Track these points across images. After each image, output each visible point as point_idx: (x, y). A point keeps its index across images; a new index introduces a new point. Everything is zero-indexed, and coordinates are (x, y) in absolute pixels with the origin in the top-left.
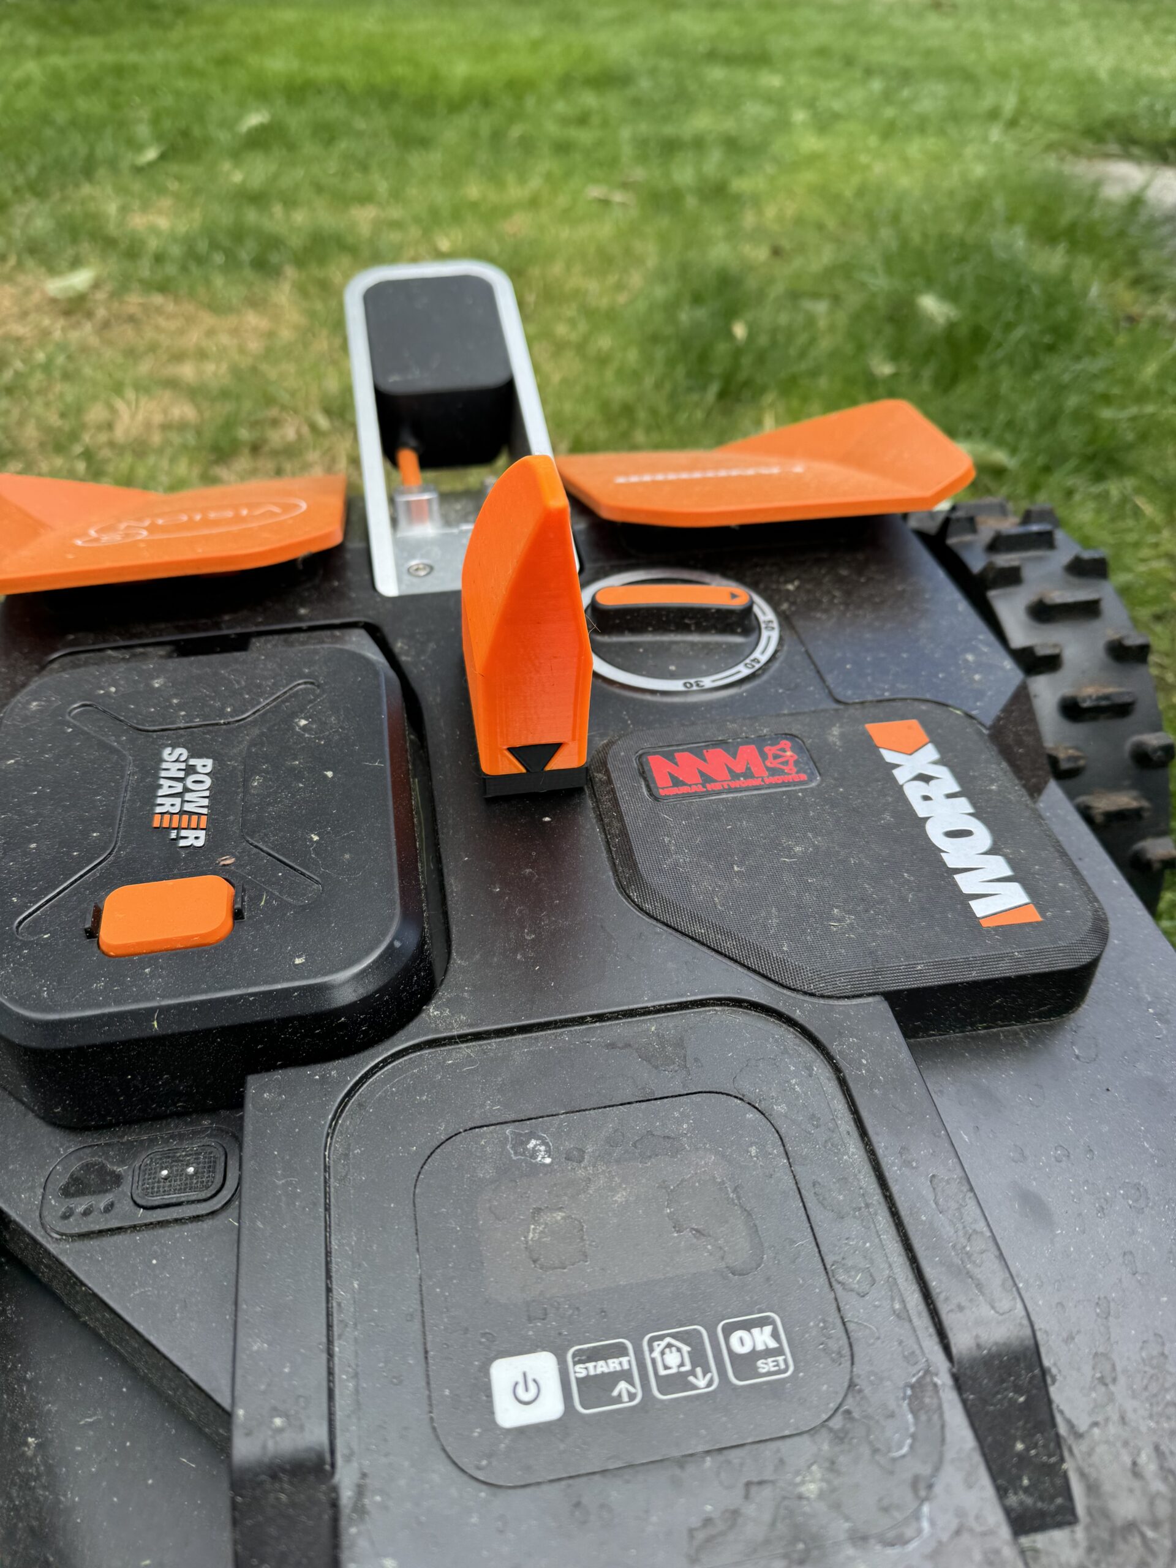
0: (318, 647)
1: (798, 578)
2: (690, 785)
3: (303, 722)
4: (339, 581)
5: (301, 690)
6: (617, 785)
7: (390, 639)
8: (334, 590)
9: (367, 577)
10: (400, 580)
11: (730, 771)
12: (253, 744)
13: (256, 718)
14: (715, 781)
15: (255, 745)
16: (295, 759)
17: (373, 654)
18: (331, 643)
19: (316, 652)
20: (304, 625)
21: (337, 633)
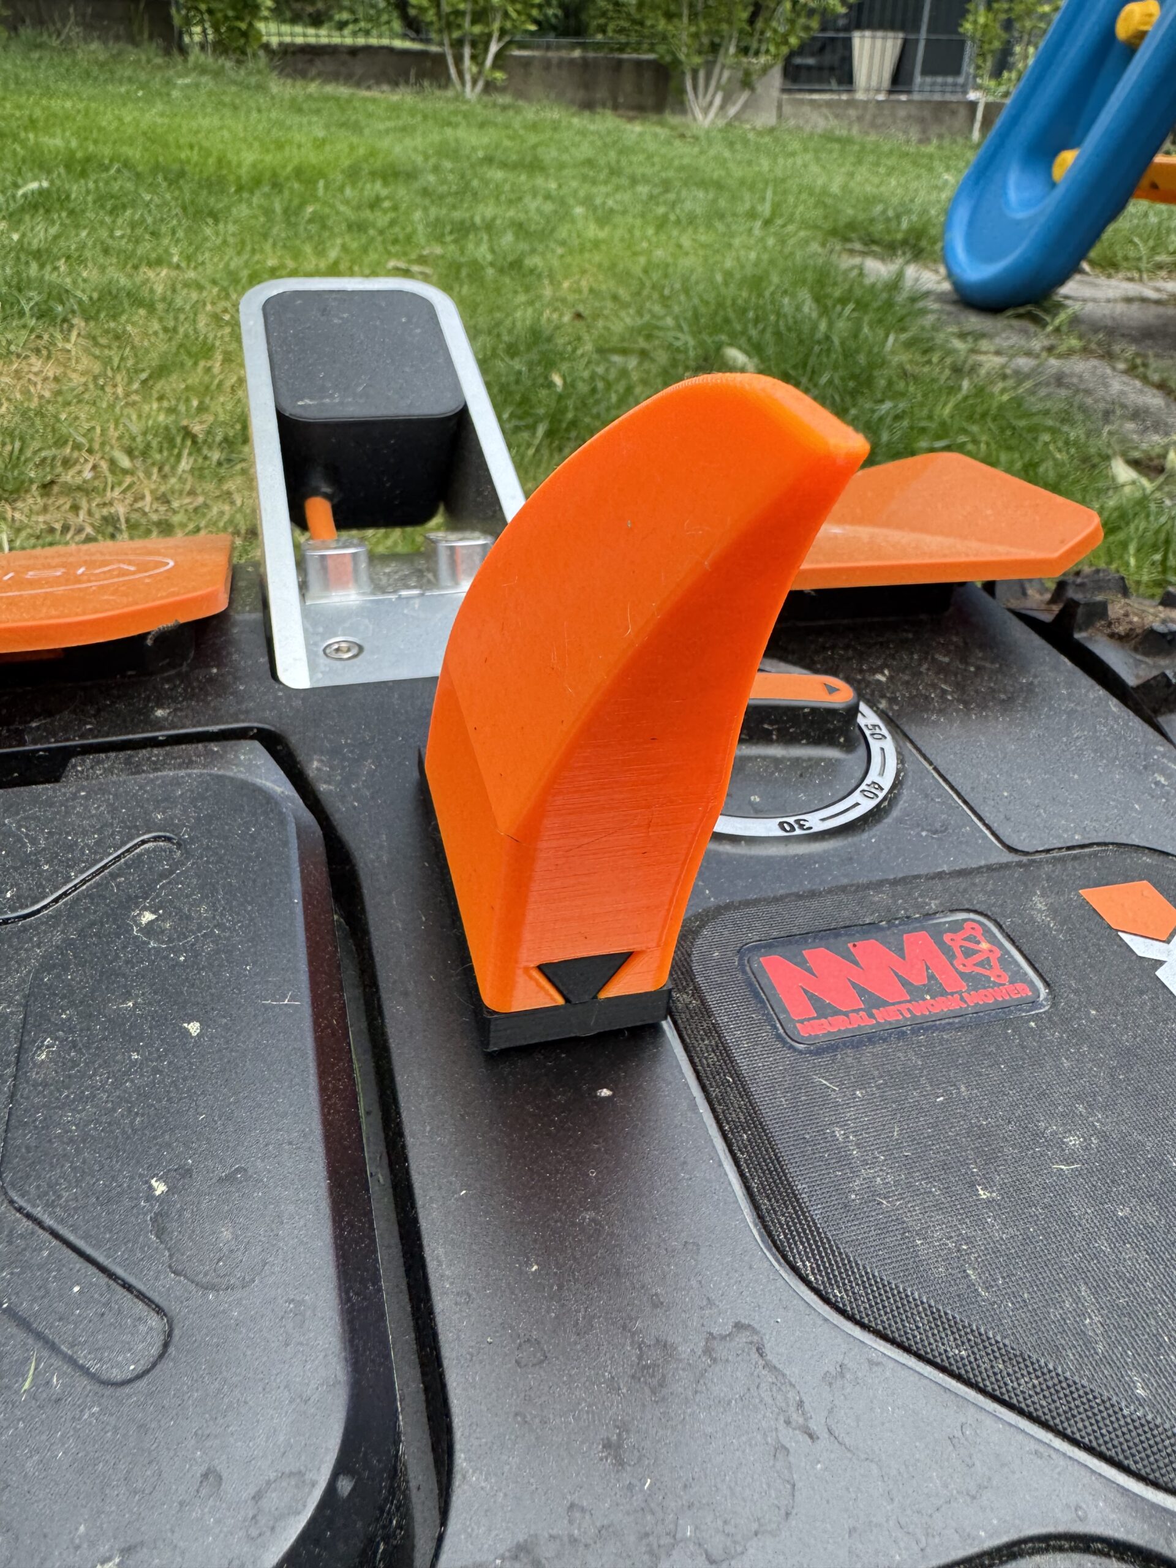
0: (182, 773)
1: (886, 665)
2: (846, 1014)
3: (148, 917)
4: (218, 667)
5: (147, 851)
6: (722, 1019)
7: (301, 757)
8: (211, 680)
9: (264, 660)
10: (313, 667)
11: (905, 983)
12: (46, 966)
13: (59, 910)
14: (885, 1004)
15: (49, 969)
16: (127, 996)
17: (274, 782)
18: (205, 766)
19: (177, 782)
20: (161, 735)
21: (215, 747)
